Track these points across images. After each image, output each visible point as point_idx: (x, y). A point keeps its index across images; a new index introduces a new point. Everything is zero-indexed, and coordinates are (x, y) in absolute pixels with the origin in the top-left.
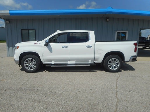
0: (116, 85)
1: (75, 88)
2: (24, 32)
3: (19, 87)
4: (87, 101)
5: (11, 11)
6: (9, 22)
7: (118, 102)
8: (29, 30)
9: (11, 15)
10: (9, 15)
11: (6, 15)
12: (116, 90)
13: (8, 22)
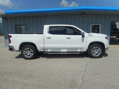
0: (85, 69)
1: (51, 71)
2: (17, 27)
3: (6, 71)
4: (57, 83)
5: (6, 11)
6: (6, 19)
7: (82, 83)
8: (21, 25)
9: (6, 14)
10: (4, 14)
11: (2, 14)
12: (84, 73)
13: (4, 19)
